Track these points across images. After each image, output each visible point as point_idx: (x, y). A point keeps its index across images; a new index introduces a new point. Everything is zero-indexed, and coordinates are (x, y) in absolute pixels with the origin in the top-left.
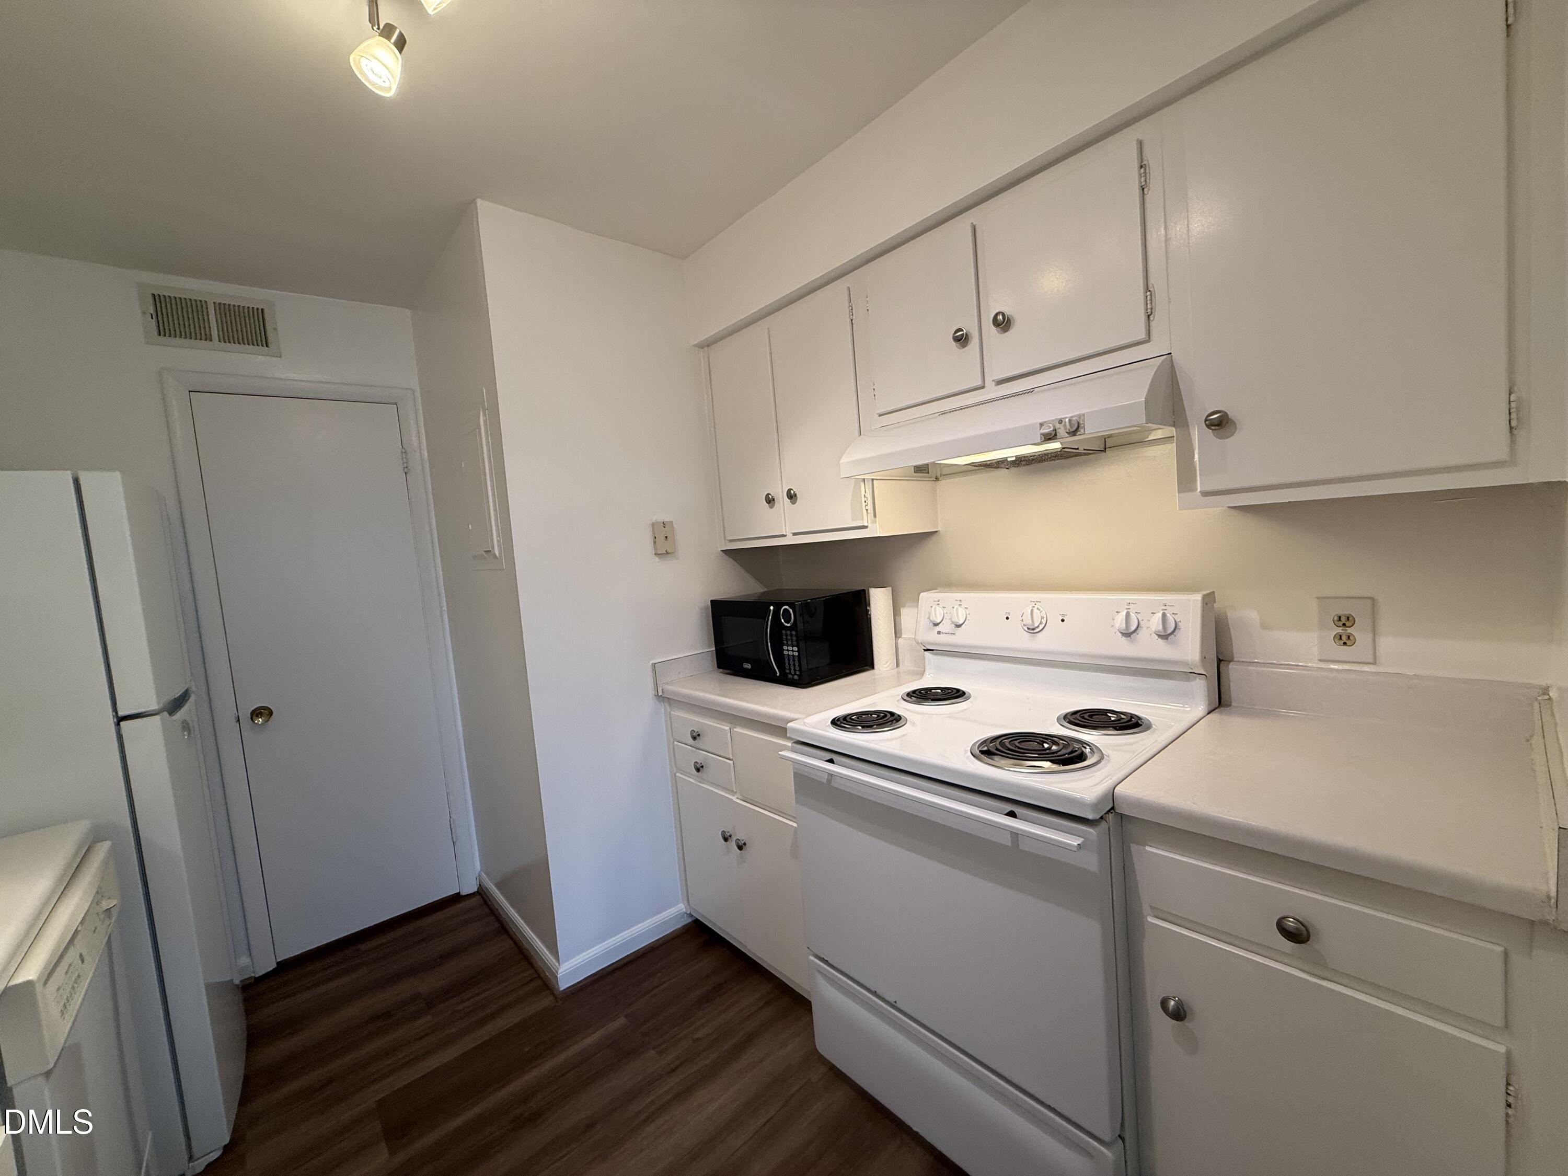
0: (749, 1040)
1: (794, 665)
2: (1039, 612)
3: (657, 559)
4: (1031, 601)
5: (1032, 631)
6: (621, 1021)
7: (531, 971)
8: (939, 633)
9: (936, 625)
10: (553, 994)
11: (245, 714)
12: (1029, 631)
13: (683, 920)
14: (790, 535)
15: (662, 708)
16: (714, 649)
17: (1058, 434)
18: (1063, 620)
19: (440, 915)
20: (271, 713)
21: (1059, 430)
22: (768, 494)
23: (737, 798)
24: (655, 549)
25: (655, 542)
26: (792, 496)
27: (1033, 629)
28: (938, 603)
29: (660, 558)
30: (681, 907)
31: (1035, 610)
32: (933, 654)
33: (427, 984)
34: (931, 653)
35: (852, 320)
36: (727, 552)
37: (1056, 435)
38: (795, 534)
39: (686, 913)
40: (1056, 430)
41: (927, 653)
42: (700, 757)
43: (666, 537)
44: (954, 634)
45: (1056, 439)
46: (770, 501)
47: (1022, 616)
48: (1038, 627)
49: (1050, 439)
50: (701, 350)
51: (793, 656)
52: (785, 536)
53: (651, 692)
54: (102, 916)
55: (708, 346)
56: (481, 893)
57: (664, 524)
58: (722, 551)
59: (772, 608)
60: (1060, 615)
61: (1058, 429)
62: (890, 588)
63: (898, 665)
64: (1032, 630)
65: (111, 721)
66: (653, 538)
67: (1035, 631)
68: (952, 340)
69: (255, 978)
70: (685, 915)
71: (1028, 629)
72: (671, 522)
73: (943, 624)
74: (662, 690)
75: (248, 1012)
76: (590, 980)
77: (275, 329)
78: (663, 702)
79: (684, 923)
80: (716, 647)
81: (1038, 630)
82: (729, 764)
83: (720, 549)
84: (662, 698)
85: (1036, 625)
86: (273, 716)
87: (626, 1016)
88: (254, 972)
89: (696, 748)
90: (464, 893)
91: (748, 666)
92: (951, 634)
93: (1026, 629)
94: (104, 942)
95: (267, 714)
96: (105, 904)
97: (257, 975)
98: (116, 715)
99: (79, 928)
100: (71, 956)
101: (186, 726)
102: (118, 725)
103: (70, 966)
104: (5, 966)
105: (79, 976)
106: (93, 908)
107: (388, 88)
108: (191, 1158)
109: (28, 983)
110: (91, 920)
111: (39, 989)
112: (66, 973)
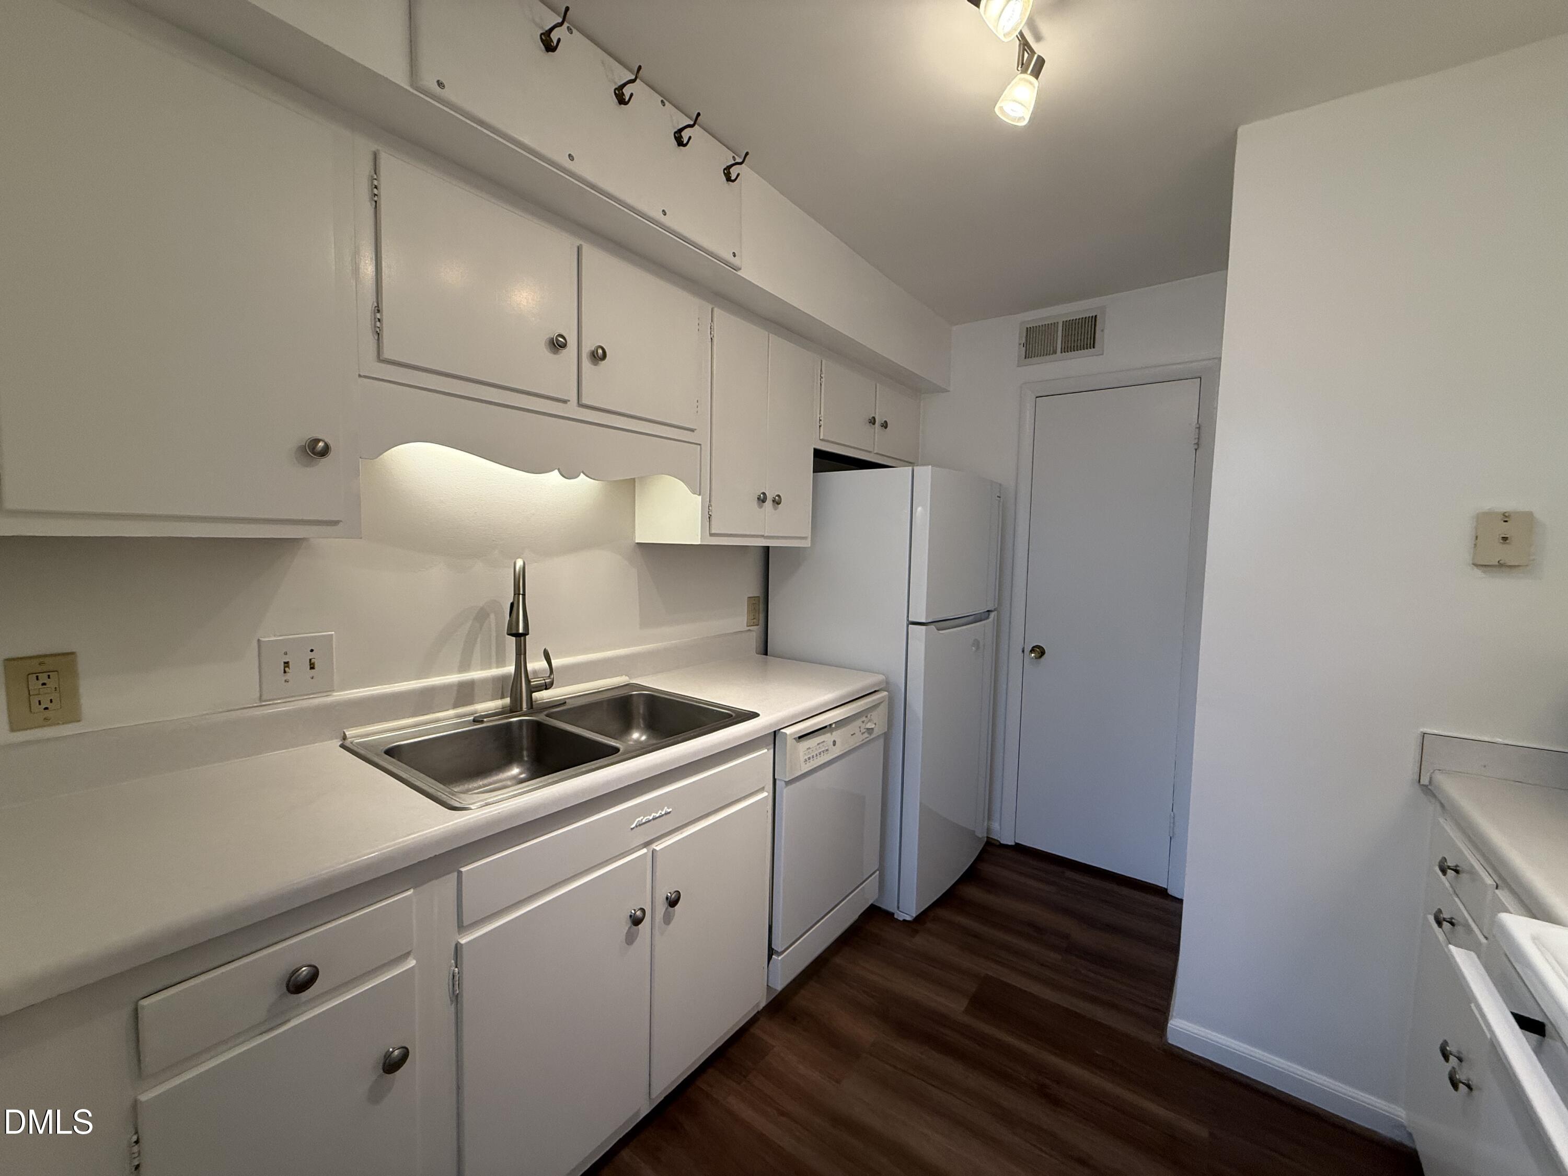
3: (1478, 573)
10: (1158, 1037)
11: (1028, 648)
15: (1432, 806)
20: (1044, 653)
24: (1474, 558)
25: (1476, 545)
29: (1483, 571)
33: (1081, 935)
39: (1403, 1126)
42: (1455, 908)
43: (1506, 539)
53: (1413, 775)
54: (863, 729)
56: (1179, 902)
57: (1506, 517)
65: (904, 622)
66: (1474, 538)
69: (1000, 843)
72: (1523, 512)
74: (1427, 776)
75: (978, 859)
77: (1102, 331)
78: (1428, 795)
82: (1482, 943)
84: (1424, 786)
86: (1046, 656)
88: (1000, 837)
89: (1453, 890)
90: (1170, 892)
94: (858, 744)
95: (1039, 652)
96: (870, 726)
97: (1002, 842)
98: (908, 620)
99: (834, 726)
100: (827, 738)
101: (976, 644)
102: (908, 626)
103: (824, 742)
104: (783, 720)
105: (827, 750)
106: (858, 723)
107: (1022, 118)
108: (898, 908)
109: (786, 734)
110: (854, 726)
111: (790, 741)
112: (818, 744)
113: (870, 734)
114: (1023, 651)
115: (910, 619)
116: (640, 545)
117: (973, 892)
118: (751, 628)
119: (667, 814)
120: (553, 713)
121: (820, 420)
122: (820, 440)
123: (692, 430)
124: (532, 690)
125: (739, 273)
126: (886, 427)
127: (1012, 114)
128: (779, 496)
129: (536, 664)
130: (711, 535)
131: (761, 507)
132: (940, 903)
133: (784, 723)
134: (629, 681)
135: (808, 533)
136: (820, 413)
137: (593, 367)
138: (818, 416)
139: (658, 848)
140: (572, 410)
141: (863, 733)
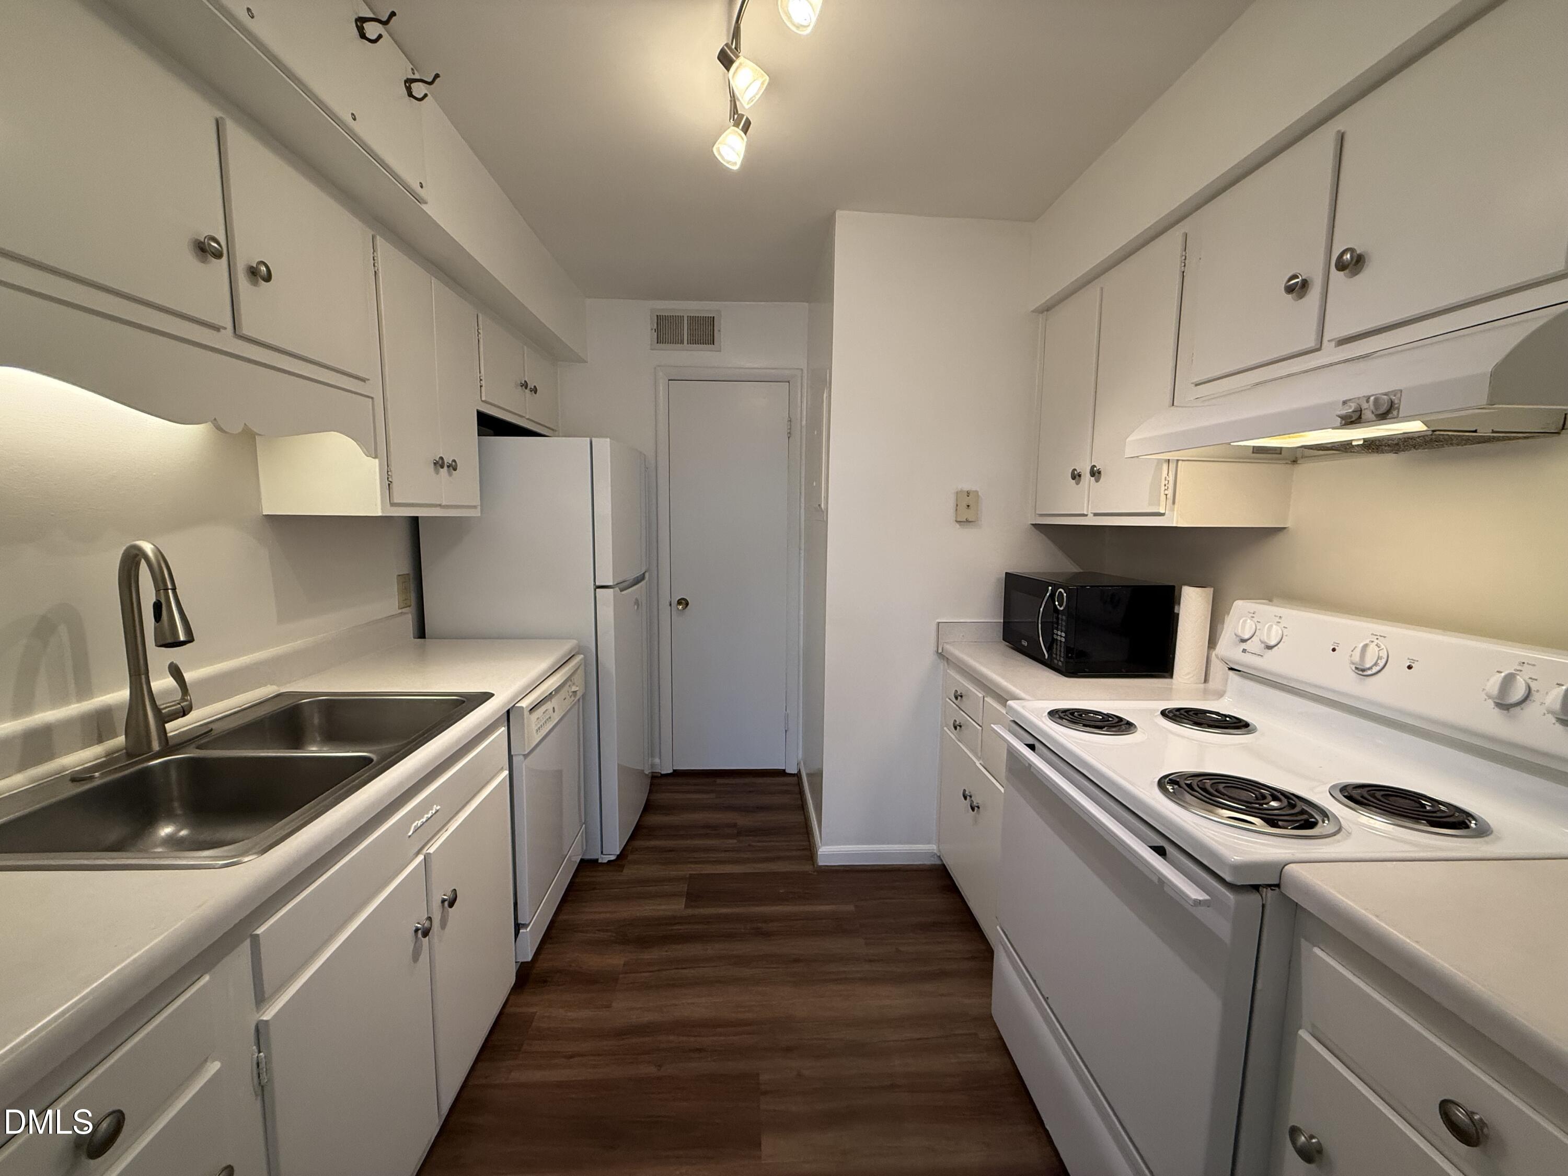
0: (941, 975)
1: (1060, 651)
2: (1377, 649)
3: (958, 526)
4: (1372, 634)
5: (1361, 673)
6: (851, 908)
7: (807, 843)
8: (1244, 651)
9: (1244, 641)
10: (813, 865)
11: (675, 602)
12: (1356, 671)
13: (932, 859)
14: (1091, 515)
15: (942, 665)
16: (1002, 621)
17: (1363, 417)
18: (1410, 667)
19: (768, 780)
20: (687, 604)
21: (1366, 411)
22: (1075, 470)
23: (980, 764)
24: (956, 517)
25: (956, 510)
26: (1095, 473)
27: (1363, 670)
28: (1253, 615)
29: (960, 525)
30: (933, 847)
31: (1372, 647)
32: (1239, 675)
33: (743, 821)
34: (1236, 674)
35: (1183, 272)
36: (1036, 526)
37: (1360, 417)
38: (1096, 515)
39: (936, 854)
40: (1361, 411)
41: (1231, 673)
42: (961, 717)
43: (968, 506)
44: (1262, 656)
45: (1360, 423)
46: (1076, 476)
47: (1352, 651)
48: (1370, 668)
49: (1352, 423)
50: (1041, 315)
51: (1061, 641)
52: (1086, 515)
53: (933, 648)
54: (571, 694)
55: (1047, 310)
56: (798, 776)
57: (968, 493)
58: (1032, 524)
59: (1050, 588)
60: (1408, 659)
61: (1365, 409)
62: (1212, 589)
63: (1206, 681)
64: (1361, 671)
65: (592, 587)
66: (955, 506)
67: (1365, 673)
68: (1283, 289)
69: (661, 774)
70: (935, 856)
71: (1357, 668)
72: (977, 492)
73: (1252, 641)
74: (943, 648)
75: (650, 792)
76: (843, 868)
77: (719, 331)
78: (943, 659)
79: (933, 863)
80: (1004, 618)
81: (1369, 672)
82: (978, 730)
83: (1030, 523)
84: (942, 655)
85: (1368, 666)
86: (689, 607)
87: (856, 906)
88: (661, 770)
89: (959, 708)
90: (788, 771)
91: (1025, 643)
92: (1259, 655)
93: (1354, 669)
94: (569, 707)
95: (683, 602)
96: (574, 689)
97: (662, 773)
98: (595, 584)
99: (553, 693)
100: (548, 706)
101: (637, 602)
102: (595, 590)
103: (547, 710)
104: (516, 695)
105: (550, 718)
106: (566, 688)
107: (735, 164)
108: (602, 852)
109: (522, 707)
110: (563, 693)
111: (526, 713)
112: (544, 713)
113: (575, 696)
114: (671, 605)
115: (597, 584)
116: (268, 517)
117: (655, 819)
118: (404, 610)
119: (437, 811)
120: (202, 744)
121: (481, 380)
122: (482, 401)
123: (363, 380)
124: (163, 719)
125: (424, 207)
126: (536, 393)
127: (727, 158)
128: (454, 461)
129: (162, 683)
130: (393, 505)
131: (437, 472)
132: (633, 837)
133: (518, 697)
134: (279, 691)
135: (477, 502)
136: (480, 372)
137: (254, 288)
138: (479, 376)
139: (431, 851)
140: (225, 341)
141: (571, 697)
